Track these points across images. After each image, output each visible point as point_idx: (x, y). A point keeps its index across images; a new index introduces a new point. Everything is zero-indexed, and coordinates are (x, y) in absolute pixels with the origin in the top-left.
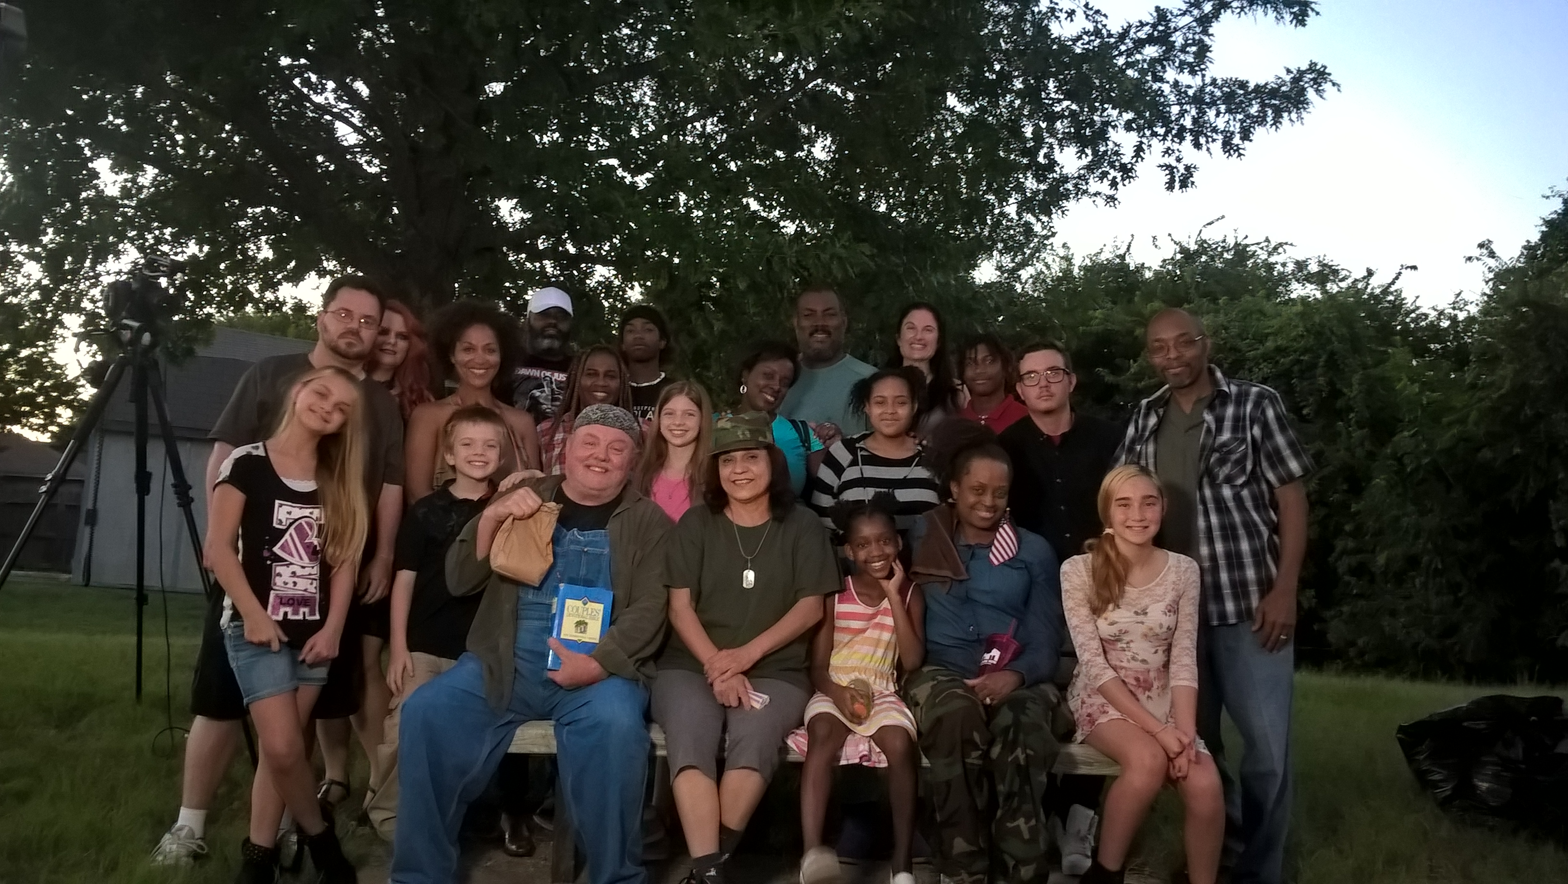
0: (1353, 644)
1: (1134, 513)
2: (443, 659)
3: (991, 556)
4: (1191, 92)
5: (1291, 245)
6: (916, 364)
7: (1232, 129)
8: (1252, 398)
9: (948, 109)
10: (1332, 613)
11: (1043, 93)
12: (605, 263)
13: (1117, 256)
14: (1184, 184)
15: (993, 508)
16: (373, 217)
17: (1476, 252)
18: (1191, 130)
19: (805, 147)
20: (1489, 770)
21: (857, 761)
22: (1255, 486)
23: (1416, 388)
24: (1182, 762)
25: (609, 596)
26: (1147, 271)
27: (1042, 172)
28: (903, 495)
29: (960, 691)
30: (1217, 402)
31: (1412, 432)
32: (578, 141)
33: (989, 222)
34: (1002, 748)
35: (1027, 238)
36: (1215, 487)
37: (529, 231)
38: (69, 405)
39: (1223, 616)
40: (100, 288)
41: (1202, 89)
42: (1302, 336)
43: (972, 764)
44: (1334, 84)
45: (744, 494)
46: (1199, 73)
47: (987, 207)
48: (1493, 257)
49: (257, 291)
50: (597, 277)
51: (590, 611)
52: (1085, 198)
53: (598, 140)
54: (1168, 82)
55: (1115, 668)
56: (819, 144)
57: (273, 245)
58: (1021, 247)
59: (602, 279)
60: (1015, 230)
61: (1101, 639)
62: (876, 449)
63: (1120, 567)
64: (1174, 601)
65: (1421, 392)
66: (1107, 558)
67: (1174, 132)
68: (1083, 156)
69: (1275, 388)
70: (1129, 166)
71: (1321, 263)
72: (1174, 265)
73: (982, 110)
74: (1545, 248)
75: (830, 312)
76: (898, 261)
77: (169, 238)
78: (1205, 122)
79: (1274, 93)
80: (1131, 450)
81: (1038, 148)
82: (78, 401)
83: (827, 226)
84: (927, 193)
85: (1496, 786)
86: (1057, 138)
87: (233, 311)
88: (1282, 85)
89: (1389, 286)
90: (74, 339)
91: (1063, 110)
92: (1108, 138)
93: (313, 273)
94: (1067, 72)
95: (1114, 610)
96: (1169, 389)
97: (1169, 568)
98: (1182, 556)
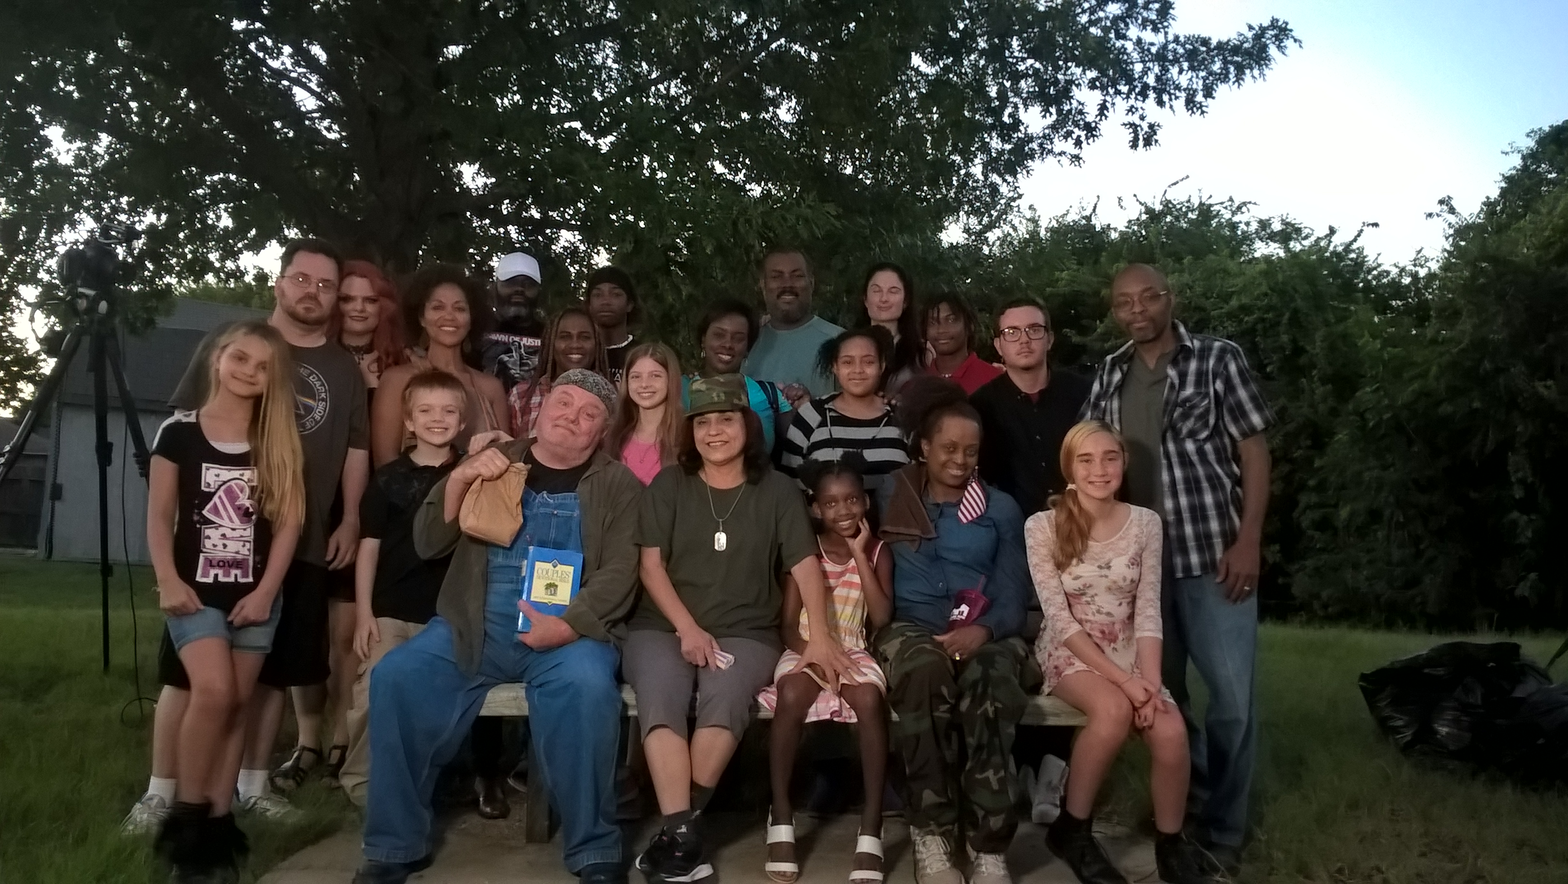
0: (1317, 596)
1: (1096, 469)
2: (411, 624)
3: (960, 514)
4: (1154, 50)
5: (1255, 204)
6: (882, 324)
7: (1194, 86)
8: (1214, 352)
9: (913, 69)
10: (1297, 567)
11: (1007, 52)
12: (570, 228)
13: (1083, 218)
14: (1148, 142)
15: (964, 466)
16: (334, 182)
17: (1436, 209)
18: (1154, 88)
19: (771, 109)
20: (1449, 715)
21: (828, 717)
22: (1218, 440)
23: (1378, 344)
24: (1148, 711)
25: (579, 558)
26: (1113, 232)
27: (1006, 131)
28: (871, 455)
29: (928, 646)
30: (1180, 357)
31: (1374, 387)
32: (540, 103)
33: (955, 183)
34: (972, 701)
35: (993, 199)
36: (1179, 441)
37: (493, 195)
38: (30, 379)
39: (1187, 568)
40: (56, 259)
41: (1164, 47)
42: (1266, 295)
43: (940, 718)
44: (1295, 41)
45: (718, 455)
46: (1162, 30)
47: (953, 168)
48: (1453, 213)
49: (217, 260)
50: (562, 242)
51: (560, 572)
52: (1050, 158)
53: (559, 101)
54: (1131, 40)
55: (1080, 622)
56: (784, 107)
57: (233, 215)
58: (989, 207)
59: (567, 244)
60: (981, 191)
61: (1066, 594)
62: (844, 410)
63: (1082, 522)
64: (1136, 554)
65: (1383, 348)
66: (1070, 513)
67: (1137, 90)
68: (1048, 115)
69: (1240, 345)
70: (1093, 125)
71: (1284, 223)
72: (1139, 225)
73: (946, 69)
74: (1504, 204)
75: (797, 273)
76: (863, 222)
77: (126, 207)
78: (1168, 80)
79: (1236, 50)
80: (1096, 406)
81: (1003, 107)
82: (40, 376)
83: (793, 190)
84: (892, 154)
85: (1455, 731)
86: (1021, 98)
87: (194, 281)
88: (1245, 42)
89: (1351, 243)
90: (29, 309)
91: (1027, 68)
92: (1072, 97)
93: (274, 242)
94: (1030, 30)
95: (1078, 565)
96: (1132, 345)
97: (1132, 521)
98: (1145, 509)
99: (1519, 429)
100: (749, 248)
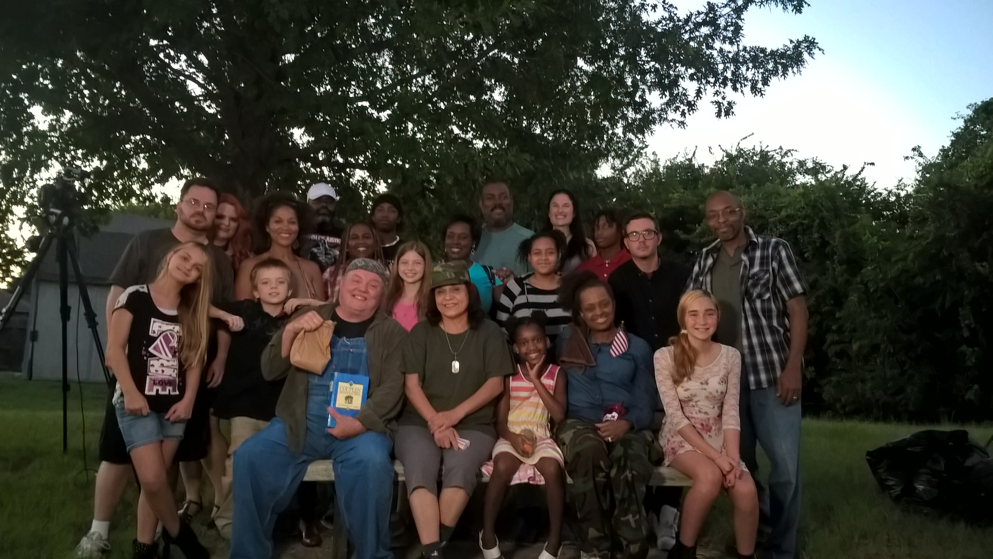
0: (839, 400)
1: (700, 320)
2: (261, 422)
3: (611, 351)
4: (730, 56)
5: (796, 151)
6: (560, 229)
7: (756, 78)
8: (772, 245)
9: (578, 68)
10: (826, 381)
11: (638, 58)
12: (361, 167)
13: (687, 160)
14: (727, 114)
16: (212, 141)
17: (911, 154)
18: (731, 80)
19: (489, 93)
20: (924, 478)
21: (526, 481)
23: (875, 239)
24: (731, 477)
25: (366, 380)
26: (706, 168)
27: (638, 107)
28: (552, 313)
29: (591, 435)
30: (749, 248)
31: (873, 267)
32: (343, 91)
33: (605, 139)
34: (618, 471)
35: (630, 149)
36: (751, 302)
37: (313, 148)
38: (18, 264)
40: (36, 189)
41: (737, 54)
42: (803, 208)
43: (599, 481)
44: (820, 49)
45: (452, 312)
46: (735, 43)
47: (604, 129)
48: (922, 156)
49: (138, 189)
50: (357, 177)
51: (354, 389)
52: (666, 123)
53: (355, 90)
54: (716, 49)
55: (688, 418)
56: (497, 91)
57: (148, 160)
58: (626, 154)
59: (360, 178)
60: (622, 144)
61: (680, 400)
62: (536, 284)
63: (691, 354)
64: (725, 375)
65: (878, 242)
66: (683, 348)
67: (720, 81)
68: (664, 96)
70: (693, 103)
71: (815, 162)
72: (723, 164)
73: (599, 68)
74: (954, 150)
75: (503, 196)
76: (548, 164)
77: (81, 156)
78: (739, 74)
79: (783, 55)
80: (696, 280)
81: (635, 92)
82: (24, 262)
83: (503, 143)
84: (566, 121)
85: (928, 488)
86: (647, 85)
87: (123, 203)
88: (788, 51)
89: (857, 175)
90: (19, 222)
91: (650, 67)
92: (679, 85)
93: (174, 177)
94: (652, 44)
95: (688, 381)
96: (720, 242)
97: (722, 355)
98: (730, 347)
99: (966, 293)
100: (474, 182)
